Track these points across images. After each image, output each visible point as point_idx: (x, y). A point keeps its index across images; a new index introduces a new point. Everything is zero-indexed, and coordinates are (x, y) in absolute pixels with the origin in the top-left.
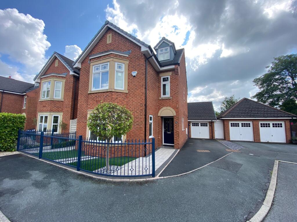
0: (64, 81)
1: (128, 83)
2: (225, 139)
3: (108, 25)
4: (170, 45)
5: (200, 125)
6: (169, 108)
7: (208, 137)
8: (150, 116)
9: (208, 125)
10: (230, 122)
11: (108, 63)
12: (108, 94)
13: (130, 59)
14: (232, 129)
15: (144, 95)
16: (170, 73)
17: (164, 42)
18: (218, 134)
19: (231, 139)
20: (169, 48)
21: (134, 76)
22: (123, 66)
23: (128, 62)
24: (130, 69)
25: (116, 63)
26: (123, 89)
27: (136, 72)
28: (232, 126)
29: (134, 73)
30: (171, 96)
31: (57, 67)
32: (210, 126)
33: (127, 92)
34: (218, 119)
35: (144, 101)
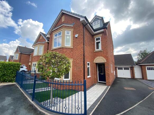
1: (73, 42)
2: (143, 79)
3: (62, 12)
4: (100, 18)
5: (123, 69)
6: (101, 57)
7: (130, 77)
8: (88, 62)
9: (129, 69)
10: (147, 67)
11: (62, 32)
12: (61, 49)
13: (74, 28)
14: (148, 72)
15: (83, 49)
16: (101, 35)
17: (96, 18)
18: (138, 74)
19: (148, 79)
20: (99, 21)
21: (77, 38)
22: (70, 32)
23: (73, 30)
24: (74, 33)
25: (66, 31)
26: (70, 46)
27: (78, 35)
28: (148, 69)
29: (76, 36)
30: (102, 49)
32: (131, 69)
33: (72, 48)
34: (137, 65)
35: (83, 53)
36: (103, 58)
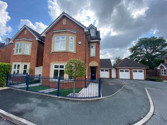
0: (31, 43)
1: (76, 48)
2: (117, 78)
3: (64, 14)
4: (95, 28)
5: (105, 71)
6: (94, 62)
7: (108, 77)
9: (109, 71)
10: (120, 70)
11: (66, 36)
12: (65, 53)
13: (77, 35)
14: (121, 73)
16: (96, 44)
17: (91, 26)
18: (114, 75)
19: (120, 78)
20: (94, 30)
21: (80, 44)
22: (74, 38)
23: (76, 36)
24: (77, 40)
25: (70, 37)
26: (73, 51)
27: (81, 42)
28: (120, 71)
29: (80, 43)
30: (96, 56)
31: (26, 34)
32: (110, 71)
33: (75, 52)
34: (114, 68)
36: (96, 62)
